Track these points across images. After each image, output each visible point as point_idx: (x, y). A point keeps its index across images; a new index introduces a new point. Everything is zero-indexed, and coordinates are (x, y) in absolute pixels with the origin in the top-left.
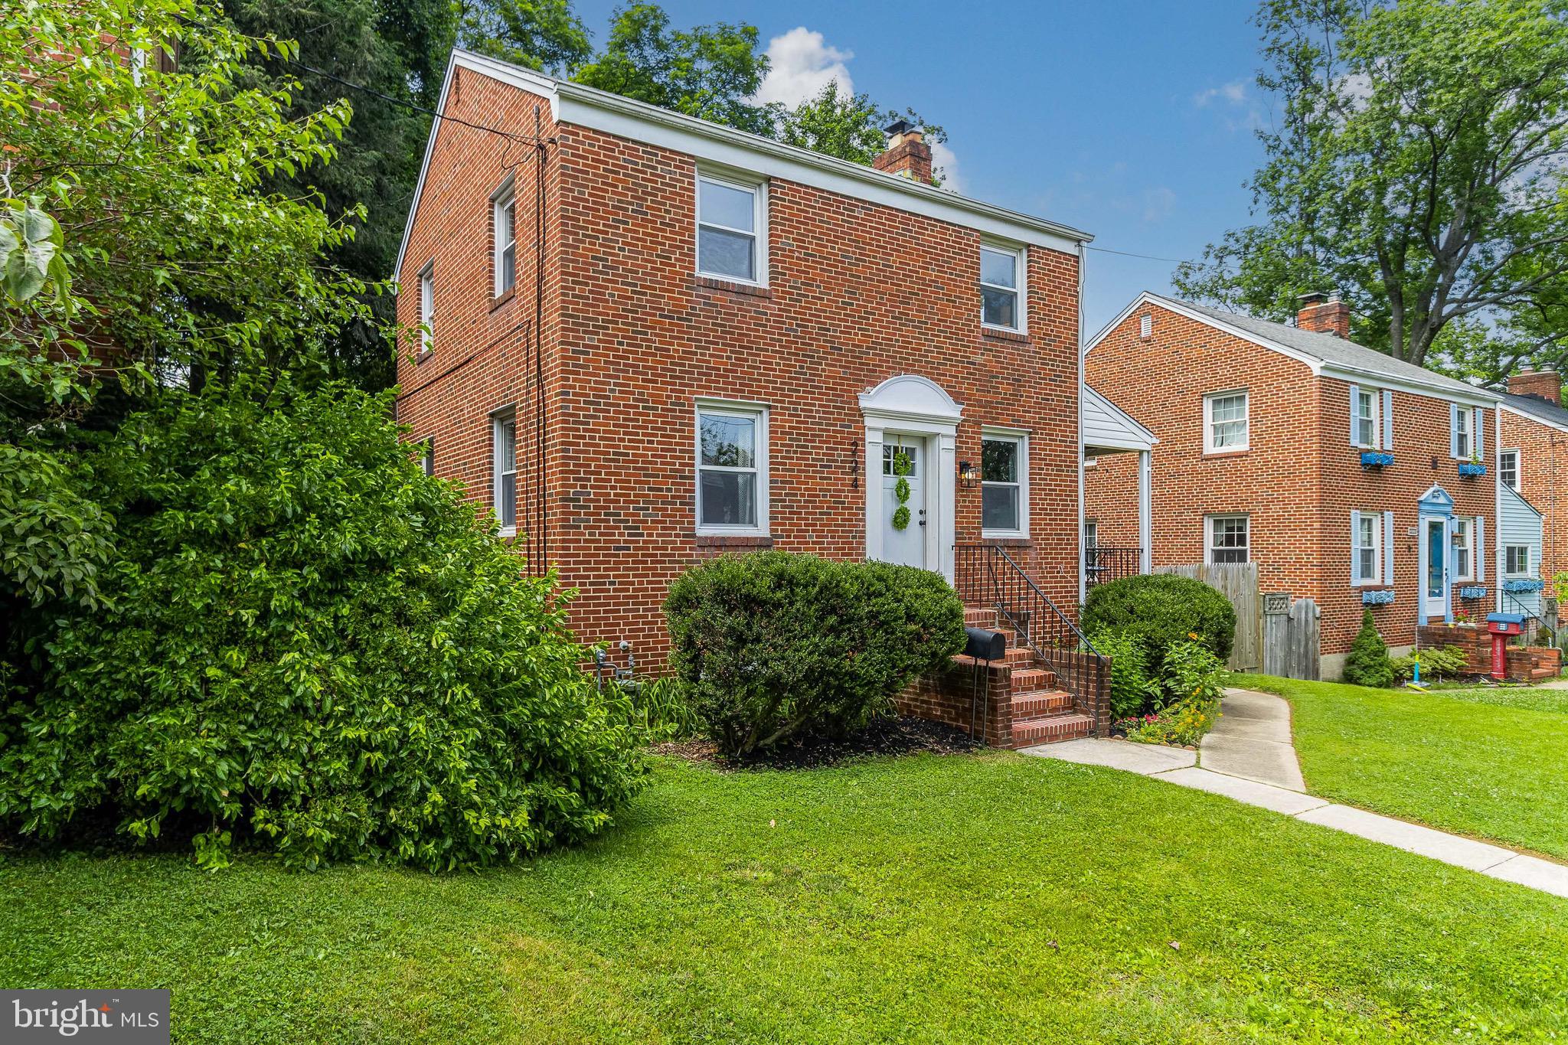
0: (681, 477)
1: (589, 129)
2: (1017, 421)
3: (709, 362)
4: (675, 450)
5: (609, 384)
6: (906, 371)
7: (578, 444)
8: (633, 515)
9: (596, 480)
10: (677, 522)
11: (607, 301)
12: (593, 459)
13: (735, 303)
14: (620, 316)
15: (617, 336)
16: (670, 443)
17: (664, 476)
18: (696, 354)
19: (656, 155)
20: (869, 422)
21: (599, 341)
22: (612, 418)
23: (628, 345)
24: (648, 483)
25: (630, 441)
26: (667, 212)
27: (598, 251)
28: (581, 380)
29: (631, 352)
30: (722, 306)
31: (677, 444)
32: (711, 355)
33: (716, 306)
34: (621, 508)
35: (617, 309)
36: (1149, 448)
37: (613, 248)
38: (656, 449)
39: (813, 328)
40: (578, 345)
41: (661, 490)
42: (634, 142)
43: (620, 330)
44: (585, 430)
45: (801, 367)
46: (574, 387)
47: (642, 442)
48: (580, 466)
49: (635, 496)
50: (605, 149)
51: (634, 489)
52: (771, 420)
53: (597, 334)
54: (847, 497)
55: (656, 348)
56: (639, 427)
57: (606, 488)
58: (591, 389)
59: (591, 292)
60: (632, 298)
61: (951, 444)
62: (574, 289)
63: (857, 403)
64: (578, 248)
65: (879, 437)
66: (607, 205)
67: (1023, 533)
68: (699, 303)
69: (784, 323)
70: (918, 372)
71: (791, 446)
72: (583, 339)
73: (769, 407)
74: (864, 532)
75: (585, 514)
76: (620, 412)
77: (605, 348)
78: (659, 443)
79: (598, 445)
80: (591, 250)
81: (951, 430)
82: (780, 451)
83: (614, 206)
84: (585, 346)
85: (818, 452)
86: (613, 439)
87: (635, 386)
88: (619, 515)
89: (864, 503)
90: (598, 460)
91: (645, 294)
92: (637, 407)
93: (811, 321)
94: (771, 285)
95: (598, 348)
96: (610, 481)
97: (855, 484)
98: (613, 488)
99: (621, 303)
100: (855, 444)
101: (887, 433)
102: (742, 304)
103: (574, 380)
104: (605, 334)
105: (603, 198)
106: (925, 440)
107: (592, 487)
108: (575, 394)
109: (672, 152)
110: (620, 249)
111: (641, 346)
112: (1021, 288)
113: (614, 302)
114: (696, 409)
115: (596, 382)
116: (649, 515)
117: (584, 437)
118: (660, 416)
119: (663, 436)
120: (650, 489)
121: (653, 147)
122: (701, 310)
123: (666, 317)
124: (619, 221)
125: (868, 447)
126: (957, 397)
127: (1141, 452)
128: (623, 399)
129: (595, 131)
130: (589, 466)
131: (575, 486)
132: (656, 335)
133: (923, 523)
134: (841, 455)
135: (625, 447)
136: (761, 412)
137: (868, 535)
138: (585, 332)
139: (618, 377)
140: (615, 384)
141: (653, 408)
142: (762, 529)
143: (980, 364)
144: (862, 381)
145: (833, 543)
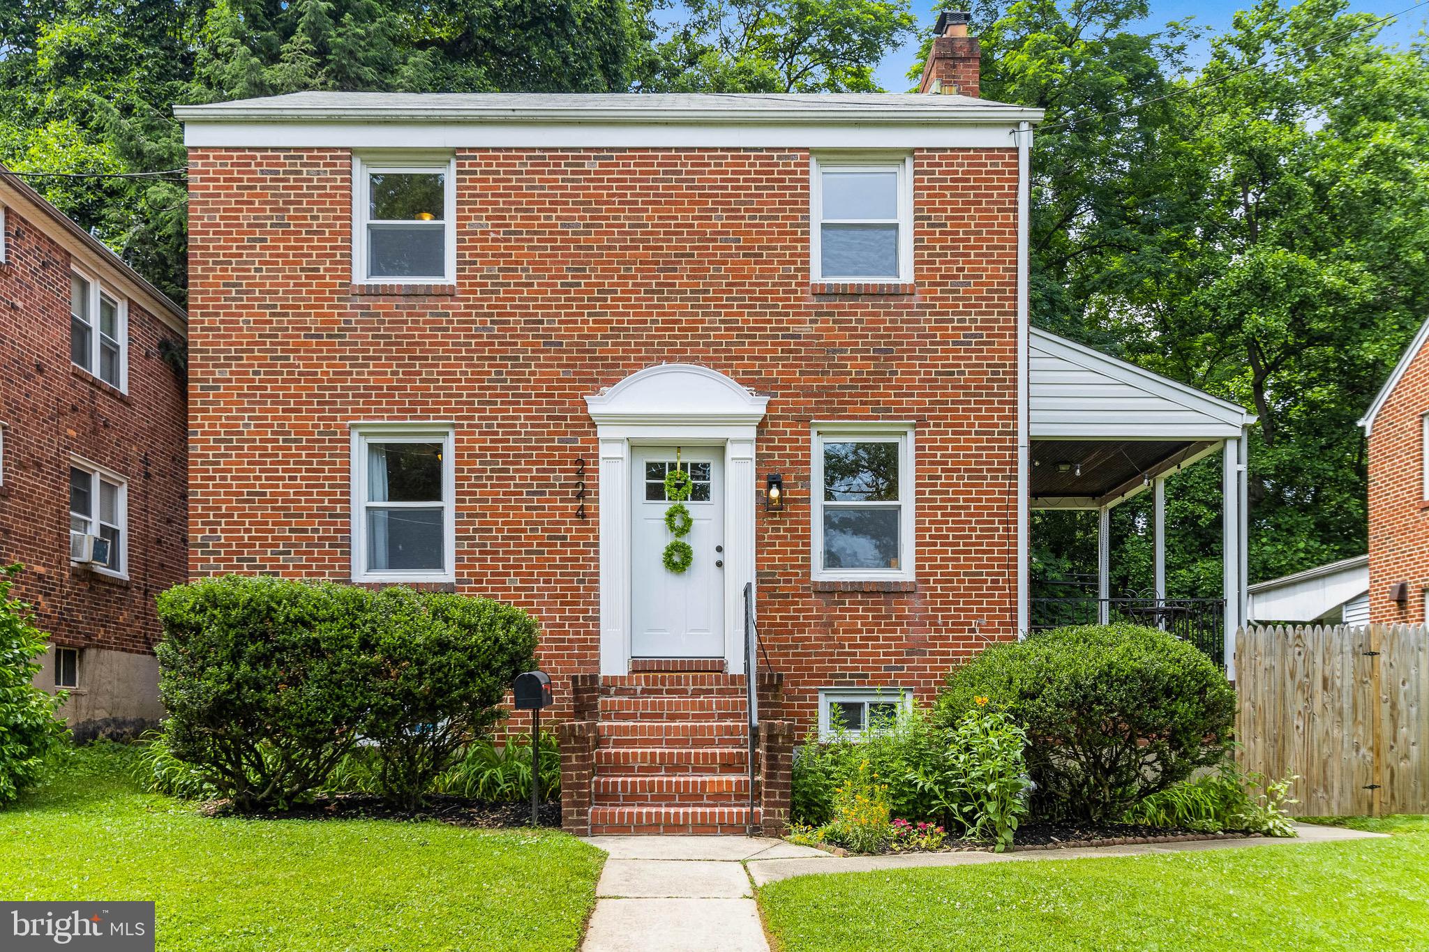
0: (331, 516)
1: (220, 148)
2: (884, 411)
3: (367, 381)
4: (323, 486)
5: (243, 418)
6: (670, 360)
7: (207, 486)
8: (270, 560)
9: (227, 523)
10: (326, 567)
11: (241, 329)
12: (224, 501)
13: (404, 307)
14: (256, 343)
15: (252, 366)
16: (318, 478)
17: (309, 516)
18: (350, 373)
19: (301, 157)
20: (602, 432)
21: (232, 373)
22: (246, 456)
23: (266, 373)
24: (289, 523)
25: (267, 478)
26: (315, 218)
27: (231, 277)
28: (210, 418)
29: (269, 381)
30: (385, 314)
31: (326, 478)
32: (370, 373)
33: (378, 315)
34: (256, 553)
35: (253, 336)
36: (1238, 433)
37: (249, 270)
38: (300, 486)
39: (518, 322)
40: (207, 381)
41: (306, 531)
42: (274, 149)
43: (255, 358)
44: (215, 471)
45: (498, 373)
46: (202, 426)
47: (283, 478)
48: (209, 509)
49: (274, 538)
50: (238, 165)
51: (272, 531)
52: (457, 441)
53: (229, 366)
54: (570, 529)
55: (300, 374)
56: (279, 463)
57: (238, 531)
58: (222, 426)
59: (222, 322)
60: (271, 322)
61: (750, 451)
62: (203, 322)
63: (585, 410)
64: (207, 277)
65: (622, 451)
66: (241, 225)
67: (905, 572)
68: (355, 315)
69: (474, 322)
70: (692, 360)
71: (484, 471)
72: (213, 373)
73: (453, 426)
74: (597, 574)
75: (215, 560)
76: (256, 448)
77: (238, 381)
78: (303, 478)
79: (230, 486)
80: (223, 277)
81: (751, 433)
82: (468, 478)
83: (249, 225)
84: (215, 380)
85: (523, 474)
86: (248, 478)
87: (274, 418)
88: (254, 560)
89: (597, 538)
90: (230, 501)
91: (286, 315)
92: (277, 441)
93: (514, 315)
94: (459, 277)
95: (230, 381)
96: (243, 523)
97: (582, 514)
98: (247, 531)
99: (257, 329)
100: (581, 462)
101: (635, 447)
102: (413, 307)
103: (203, 418)
104: (238, 366)
105: (237, 218)
106: (720, 449)
107: (223, 531)
108: (203, 433)
109: (320, 149)
110: (257, 270)
111: (281, 373)
112: (905, 219)
113: (249, 329)
115: (227, 418)
116: (292, 560)
117: (214, 478)
118: (304, 448)
119: (307, 471)
120: (291, 531)
121: (296, 149)
122: (357, 322)
123: (312, 336)
124: (255, 240)
125: (602, 465)
126: (758, 385)
127: (1225, 440)
128: (259, 433)
129: (227, 149)
130: (219, 508)
131: (203, 531)
132: (300, 358)
133: (719, 564)
134: (558, 478)
135: (262, 486)
136: (447, 434)
137: (602, 578)
138: (215, 366)
139: (253, 410)
140: (250, 418)
141: (295, 441)
142: (447, 575)
143: (806, 337)
144: (595, 381)
145: (548, 589)
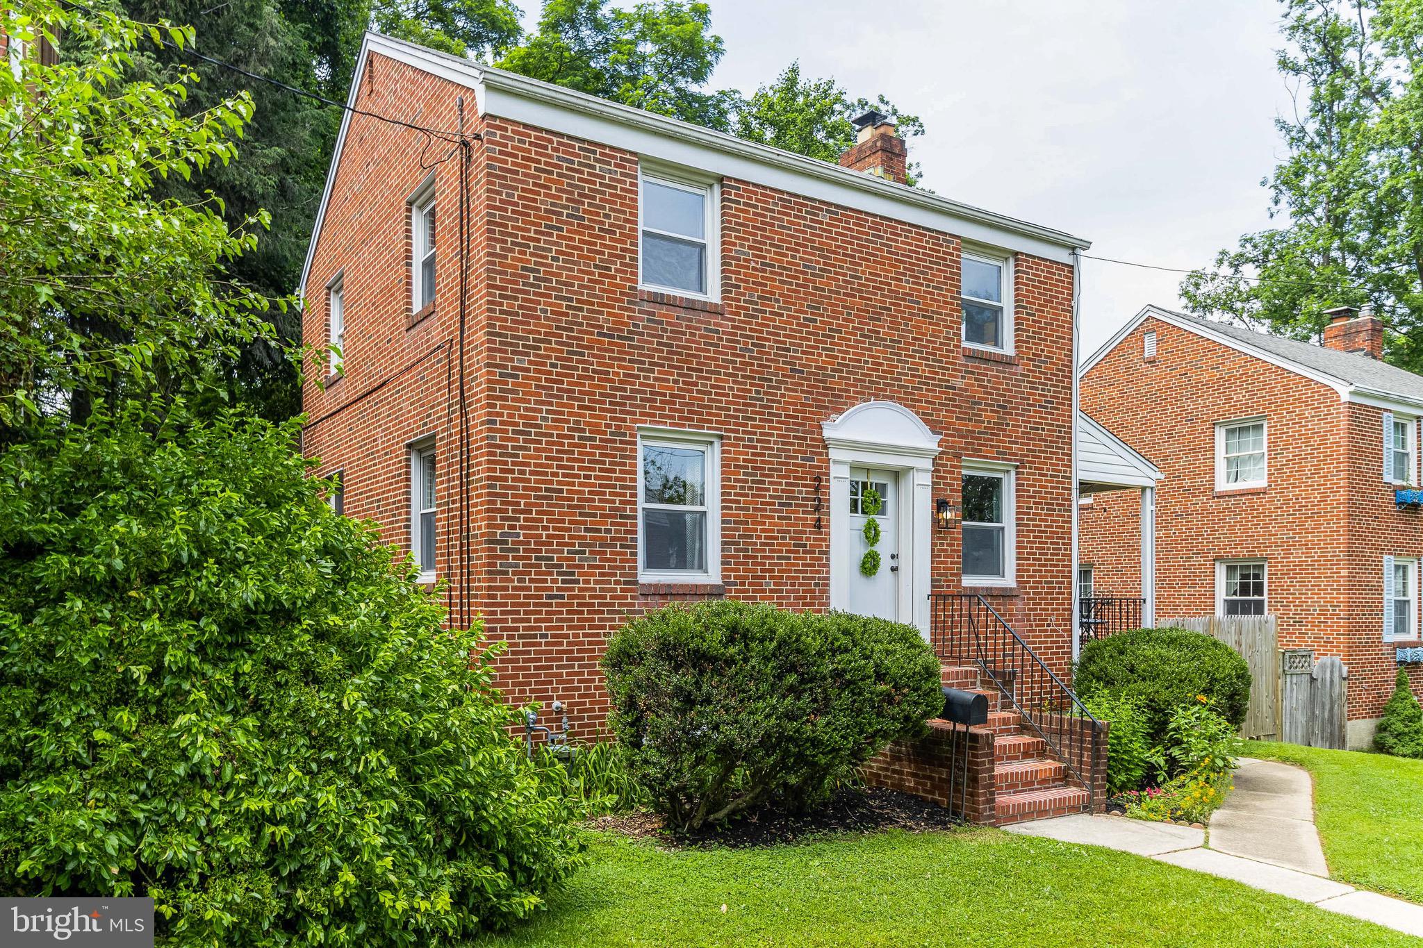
0: (622, 517)
1: (519, 123)
2: (1003, 454)
3: (653, 386)
4: (614, 486)
5: (541, 411)
6: (877, 396)
7: (506, 479)
8: (567, 559)
9: (526, 520)
10: (617, 567)
11: (539, 318)
12: (522, 497)
13: (683, 319)
14: (553, 335)
15: (549, 357)
16: (610, 478)
17: (602, 516)
18: (638, 377)
19: (594, 152)
20: (834, 454)
21: (530, 362)
22: (544, 450)
23: (563, 367)
24: (584, 523)
25: (564, 475)
26: (607, 216)
27: (528, 261)
28: (509, 408)
29: (566, 375)
30: (668, 324)
31: (617, 479)
32: (656, 379)
33: (661, 323)
34: (554, 551)
35: (550, 327)
36: (1153, 484)
37: (546, 257)
38: (594, 485)
39: (771, 347)
40: (506, 367)
41: (599, 531)
42: (570, 137)
43: (553, 350)
44: (514, 463)
45: (758, 392)
46: (502, 415)
47: (578, 476)
48: (509, 503)
49: (570, 537)
50: (536, 145)
51: (569, 530)
52: (723, 452)
53: (528, 354)
54: (810, 539)
55: (594, 371)
56: (575, 460)
57: (537, 528)
58: (520, 416)
59: (520, 307)
60: (567, 315)
61: (927, 479)
62: (501, 304)
63: (820, 433)
64: (506, 257)
65: (845, 472)
66: (539, 209)
67: (1008, 580)
68: (642, 320)
69: (738, 342)
70: (891, 398)
71: (746, 481)
72: (512, 360)
73: (721, 437)
74: (828, 579)
75: (514, 558)
76: (553, 443)
77: (536, 371)
78: (597, 478)
79: (529, 481)
80: (521, 260)
81: (927, 464)
82: (734, 487)
83: (546, 211)
84: (513, 368)
85: (776, 487)
86: (546, 474)
87: (570, 414)
88: (552, 559)
89: (828, 546)
90: (529, 497)
91: (581, 309)
92: (572, 437)
93: (769, 340)
94: (723, 298)
95: (528, 370)
96: (541, 520)
97: (819, 525)
98: (545, 528)
99: (554, 320)
100: (819, 479)
101: (855, 467)
102: (690, 320)
103: (502, 407)
104: (536, 355)
105: (535, 201)
106: (897, 475)
107: (522, 527)
108: (502, 423)
109: (612, 148)
110: (554, 259)
111: (577, 369)
112: (1007, 303)
113: (547, 319)
114: (639, 439)
115: (526, 409)
116: (586, 559)
117: (512, 472)
118: (598, 447)
119: (601, 470)
120: (586, 530)
121: (591, 143)
122: (645, 327)
123: (605, 335)
124: (552, 227)
125: (833, 483)
126: (935, 426)
127: (1144, 489)
128: (556, 428)
129: (526, 126)
130: (518, 504)
131: (502, 526)
132: (594, 356)
133: (894, 569)
134: (801, 491)
135: (559, 483)
136: (711, 443)
137: (832, 582)
138: (513, 353)
139: (551, 404)
140: (548, 412)
141: (590, 439)
142: (713, 575)
143: (960, 389)
144: (827, 408)
145: (793, 591)
